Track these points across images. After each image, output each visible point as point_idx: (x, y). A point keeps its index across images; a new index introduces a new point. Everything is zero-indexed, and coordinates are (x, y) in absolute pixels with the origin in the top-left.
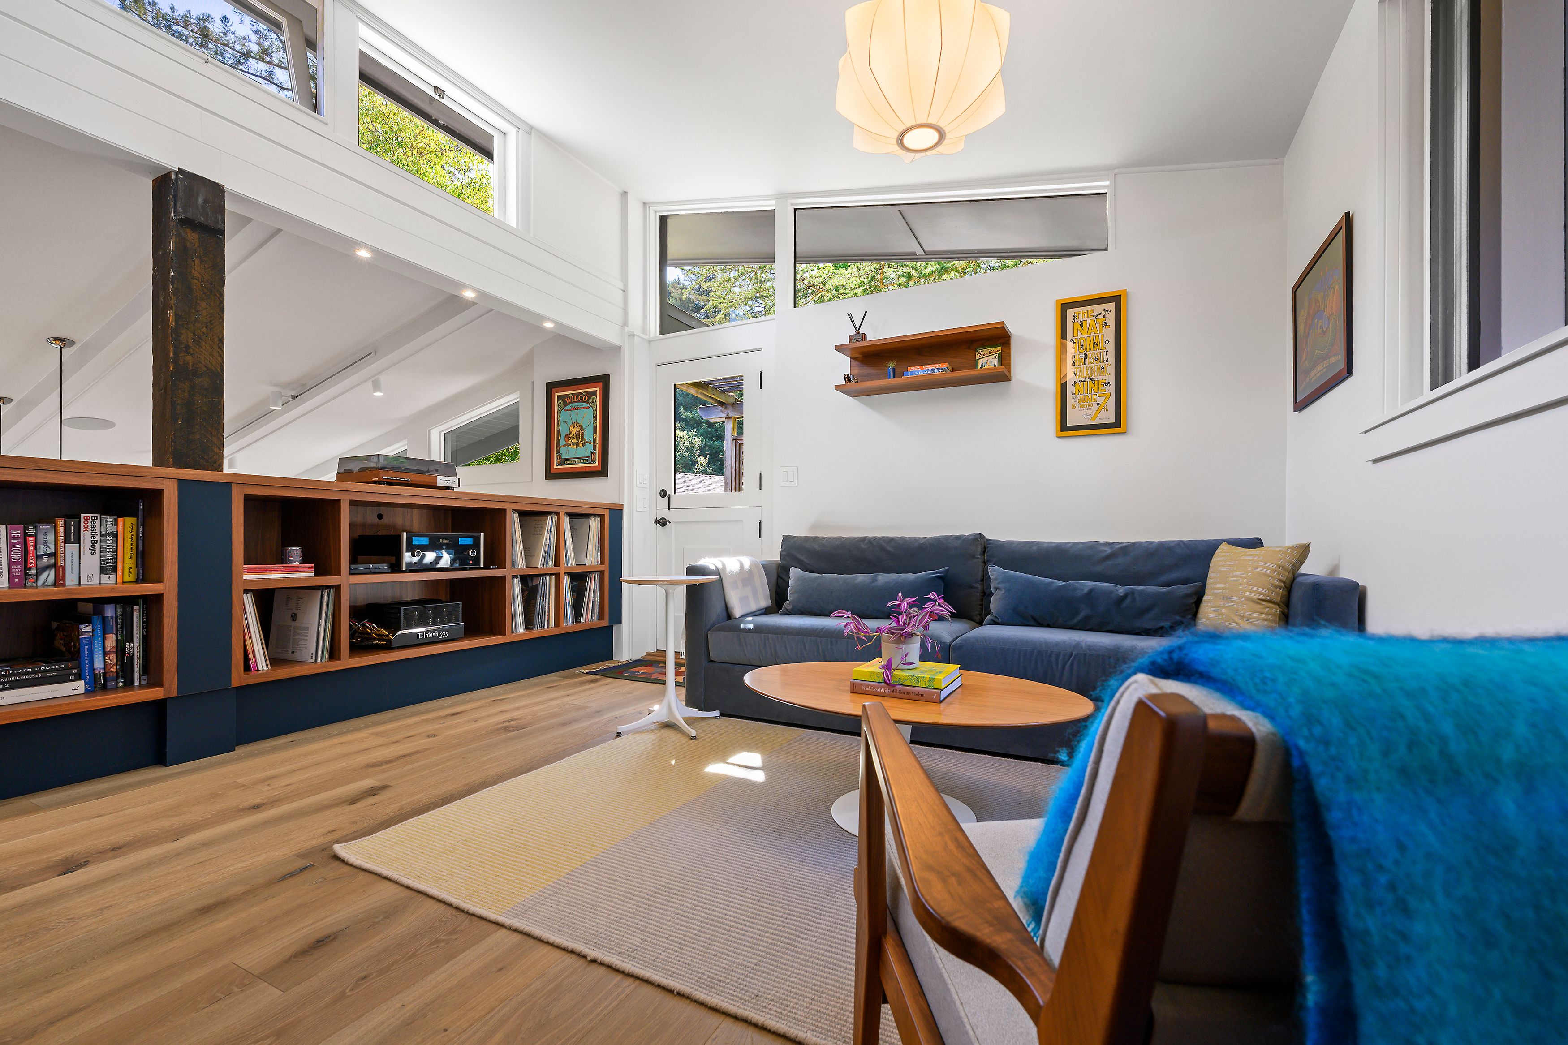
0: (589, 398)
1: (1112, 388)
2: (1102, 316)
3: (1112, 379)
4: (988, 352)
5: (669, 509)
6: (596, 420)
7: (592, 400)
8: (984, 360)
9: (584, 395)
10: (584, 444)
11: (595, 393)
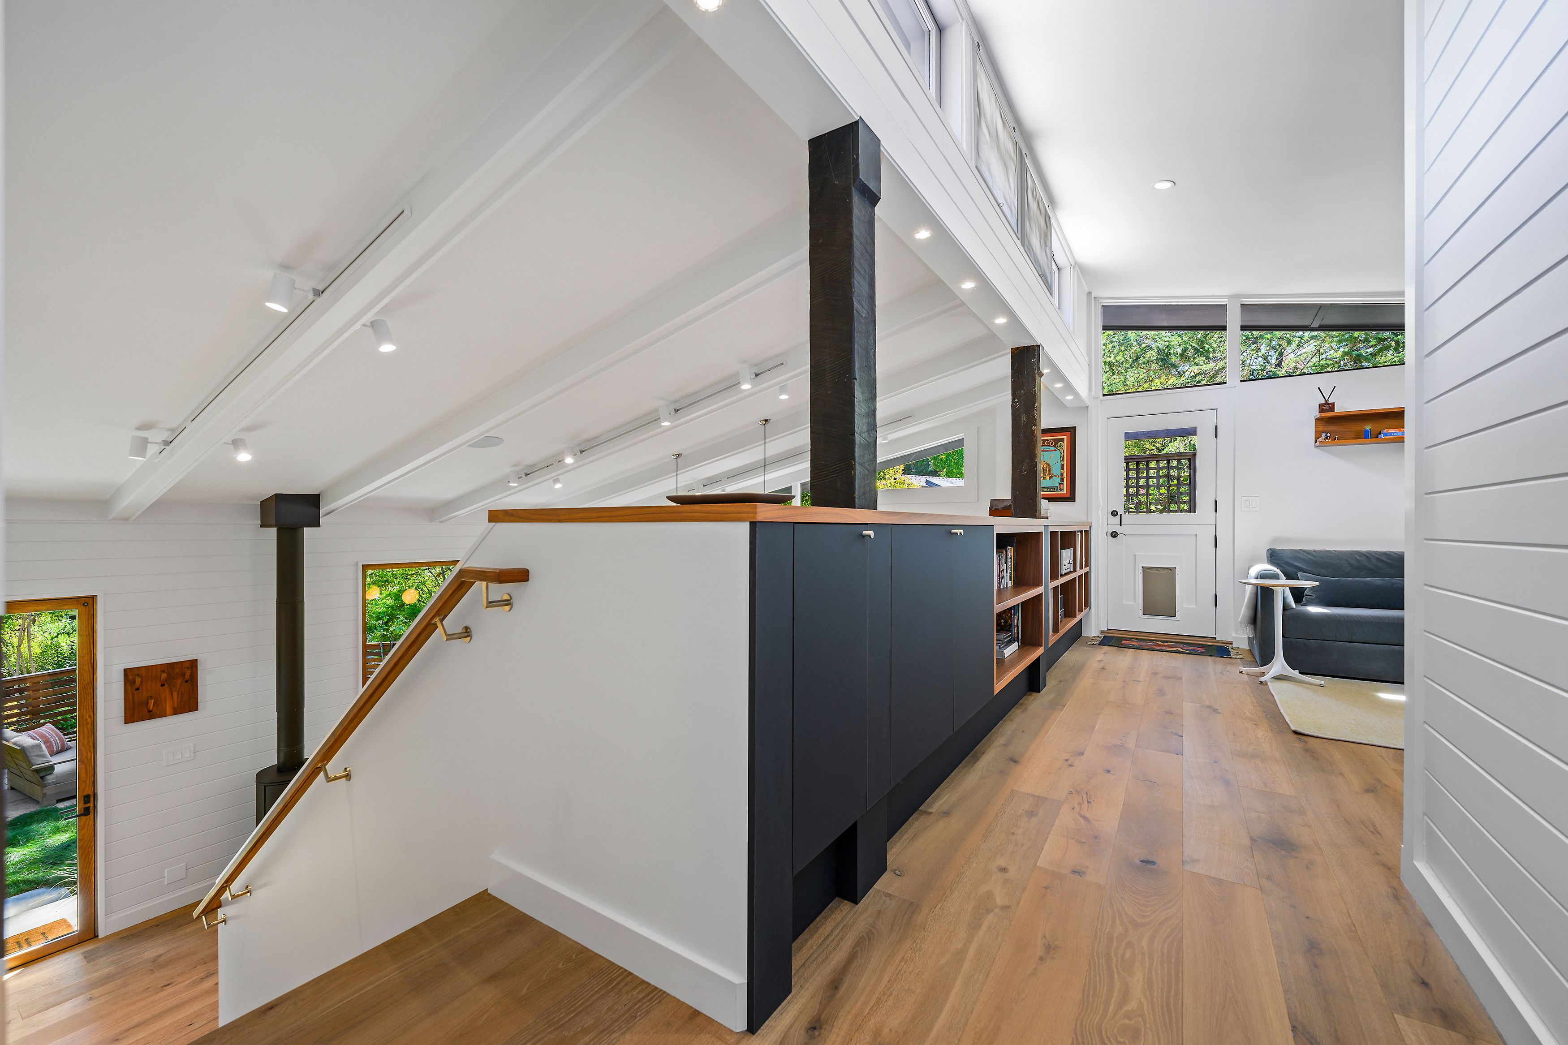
0: (1056, 444)
5: (1121, 525)
6: (1063, 460)
7: (1059, 444)
9: (1051, 441)
10: (1050, 478)
11: (1062, 440)
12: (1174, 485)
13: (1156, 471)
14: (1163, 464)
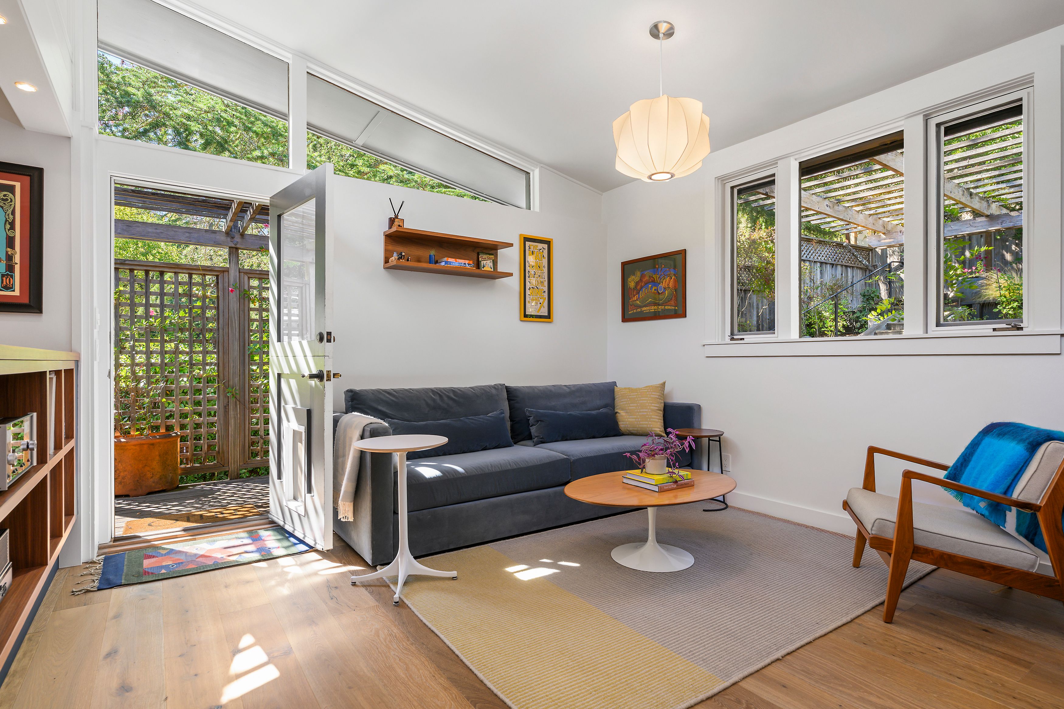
1: (546, 294)
2: (541, 251)
3: (546, 290)
4: (486, 257)
6: (12, 228)
8: (485, 262)
11: (9, 188)
12: (198, 307)
13: (173, 286)
14: (183, 277)
